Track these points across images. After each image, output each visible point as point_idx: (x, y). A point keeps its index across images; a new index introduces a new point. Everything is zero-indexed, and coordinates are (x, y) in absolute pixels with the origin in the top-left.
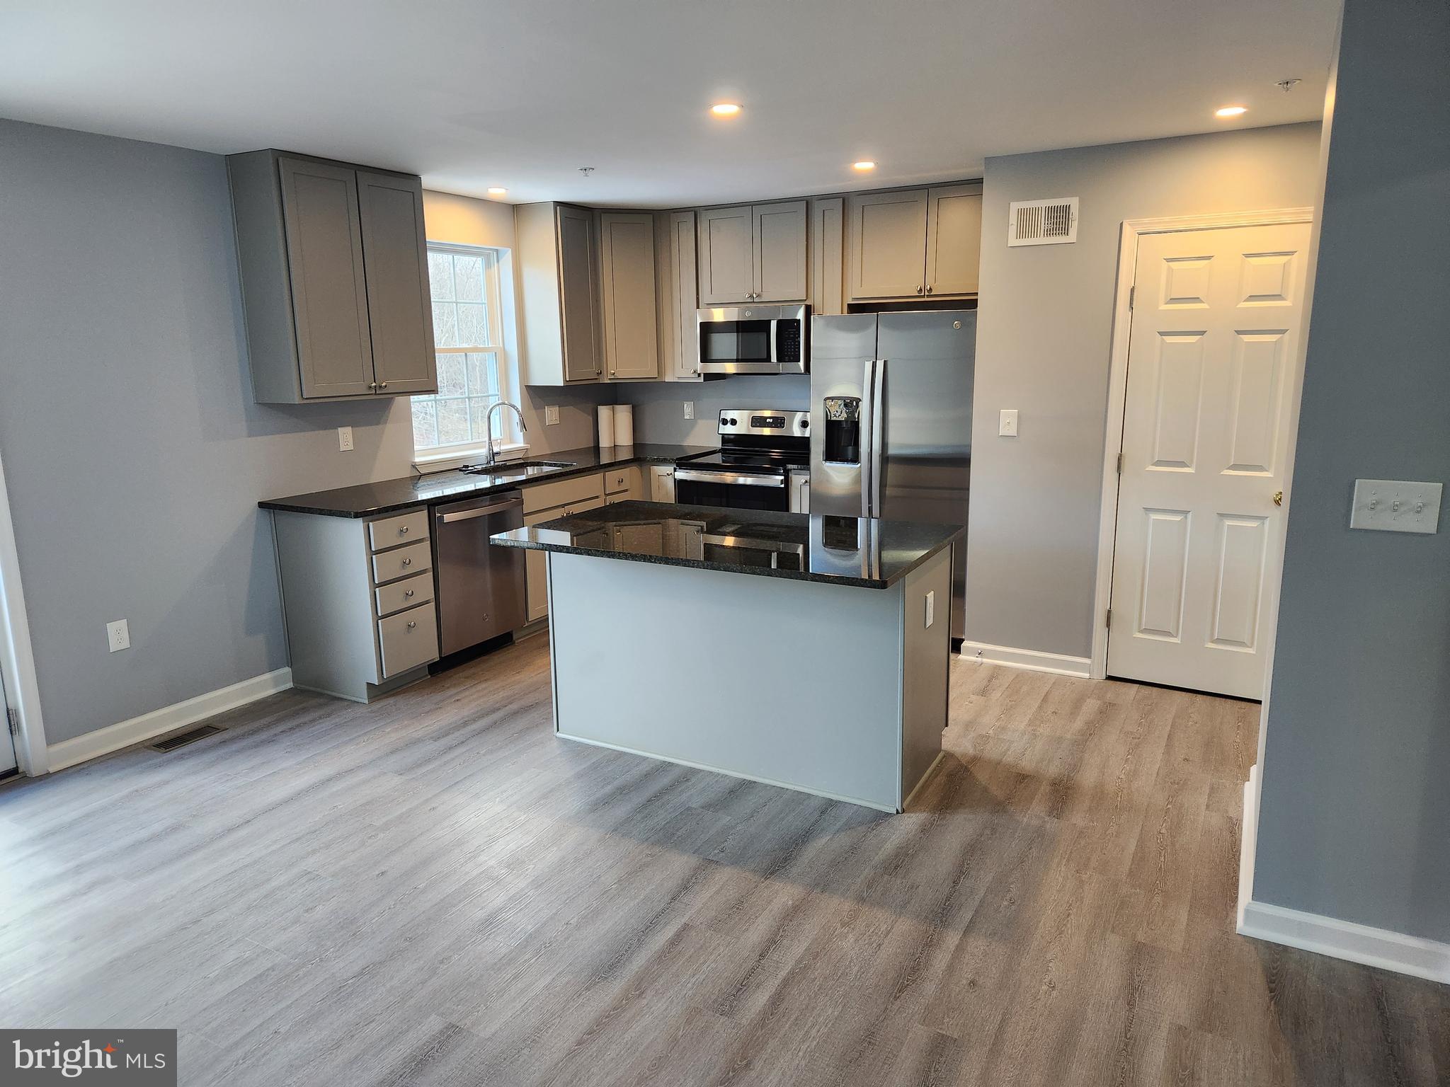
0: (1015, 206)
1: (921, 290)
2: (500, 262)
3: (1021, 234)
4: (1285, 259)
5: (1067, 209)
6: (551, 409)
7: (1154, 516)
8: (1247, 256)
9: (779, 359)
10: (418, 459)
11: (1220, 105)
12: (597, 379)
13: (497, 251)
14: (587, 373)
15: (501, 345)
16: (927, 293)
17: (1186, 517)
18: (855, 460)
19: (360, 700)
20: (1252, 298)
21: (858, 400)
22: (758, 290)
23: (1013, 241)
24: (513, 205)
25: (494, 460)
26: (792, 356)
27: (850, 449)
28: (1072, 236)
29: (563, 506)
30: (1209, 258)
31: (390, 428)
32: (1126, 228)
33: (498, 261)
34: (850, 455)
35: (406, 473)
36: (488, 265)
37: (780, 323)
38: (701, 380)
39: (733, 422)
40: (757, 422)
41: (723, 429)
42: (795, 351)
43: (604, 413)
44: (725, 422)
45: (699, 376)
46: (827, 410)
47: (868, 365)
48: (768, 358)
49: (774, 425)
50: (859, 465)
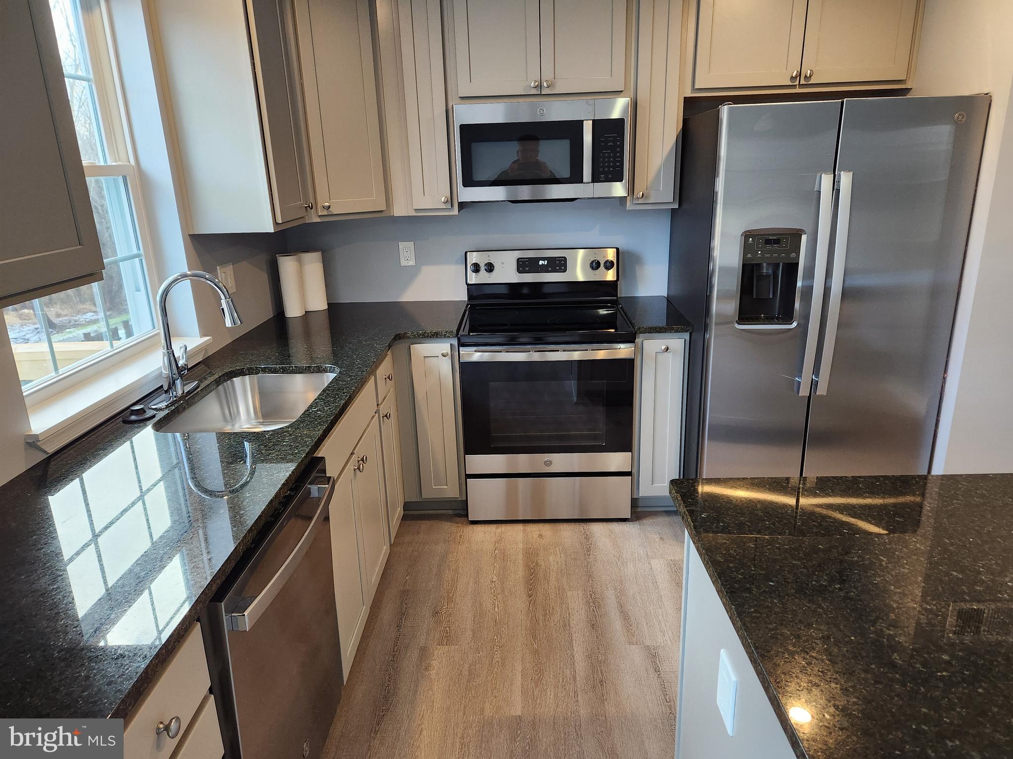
1: (796, 77)
6: (224, 270)
9: (594, 179)
12: (304, 217)
15: (132, 162)
16: (802, 82)
18: (787, 318)
21: (795, 235)
22: (549, 79)
26: (612, 172)
27: (778, 301)
34: (779, 313)
37: (595, 122)
38: (455, 211)
39: (490, 268)
40: (524, 265)
41: (473, 279)
42: (615, 166)
43: (288, 265)
44: (476, 268)
45: (452, 206)
46: (747, 248)
47: (826, 181)
48: (576, 177)
49: (550, 269)
50: (795, 324)
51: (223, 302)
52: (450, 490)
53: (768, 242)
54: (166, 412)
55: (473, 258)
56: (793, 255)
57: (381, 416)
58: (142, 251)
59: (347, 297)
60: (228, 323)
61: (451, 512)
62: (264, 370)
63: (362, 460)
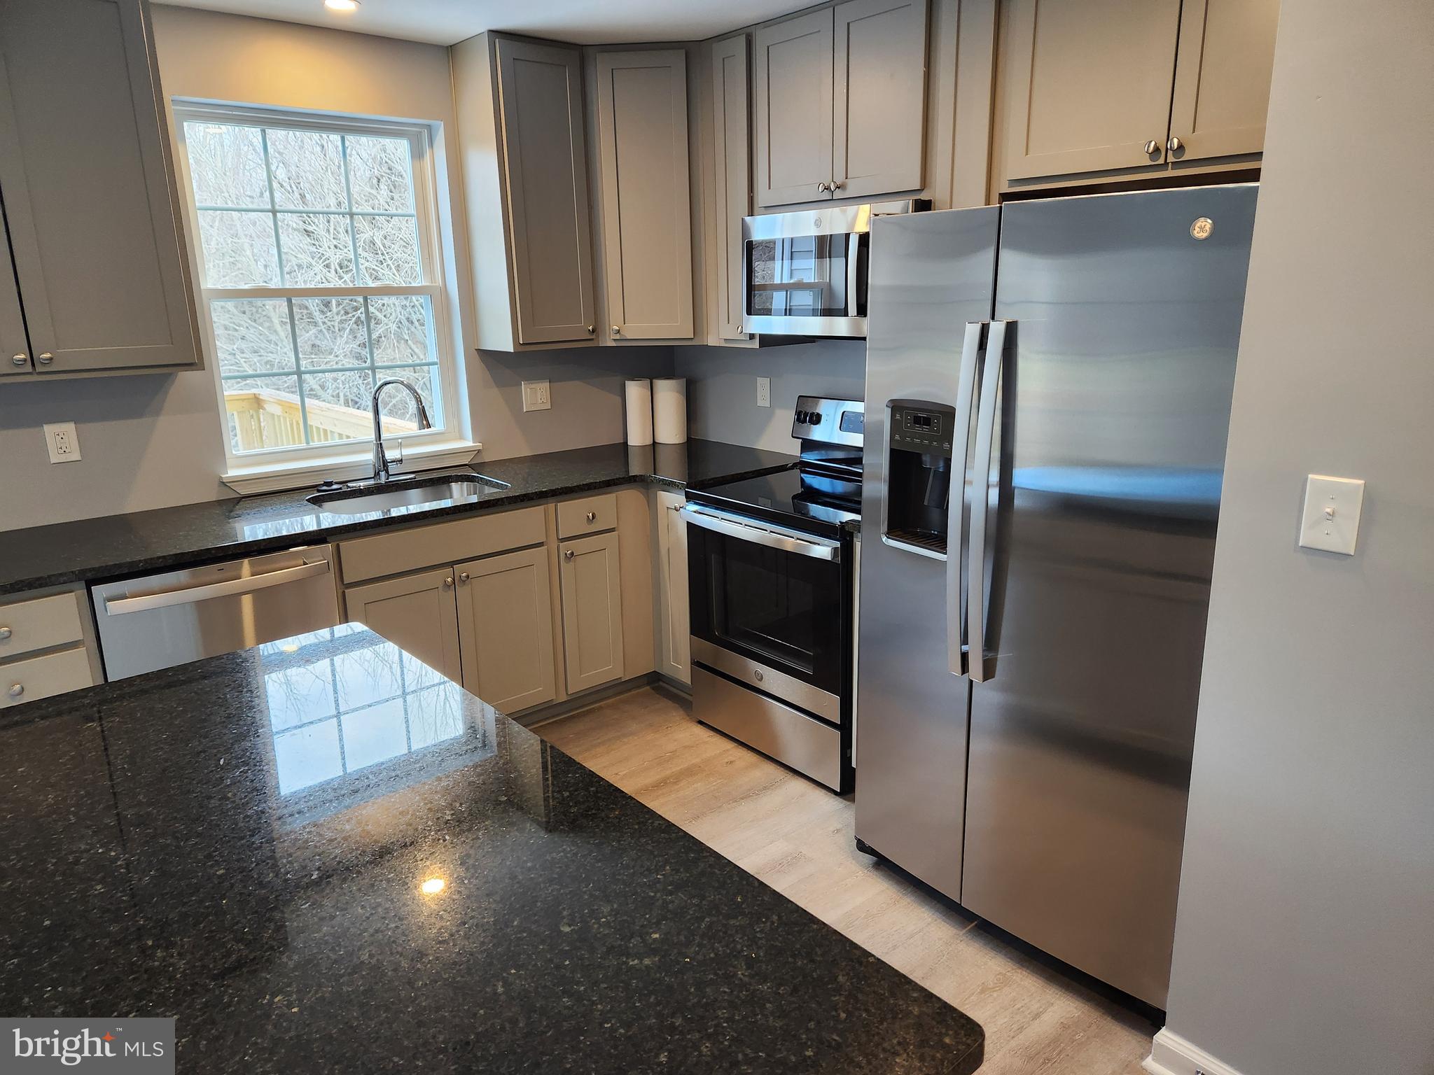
1: (1157, 149)
6: (533, 386)
10: (234, 472)
12: (592, 339)
13: (429, 127)
14: (572, 329)
15: (441, 283)
16: (1171, 159)
21: (947, 415)
22: (839, 179)
24: (447, 47)
25: (387, 472)
33: (429, 144)
36: (417, 154)
38: (756, 344)
39: (817, 419)
40: (849, 422)
41: (797, 430)
46: (893, 428)
52: (684, 673)
53: (917, 420)
56: (947, 445)
57: (563, 552)
58: (439, 360)
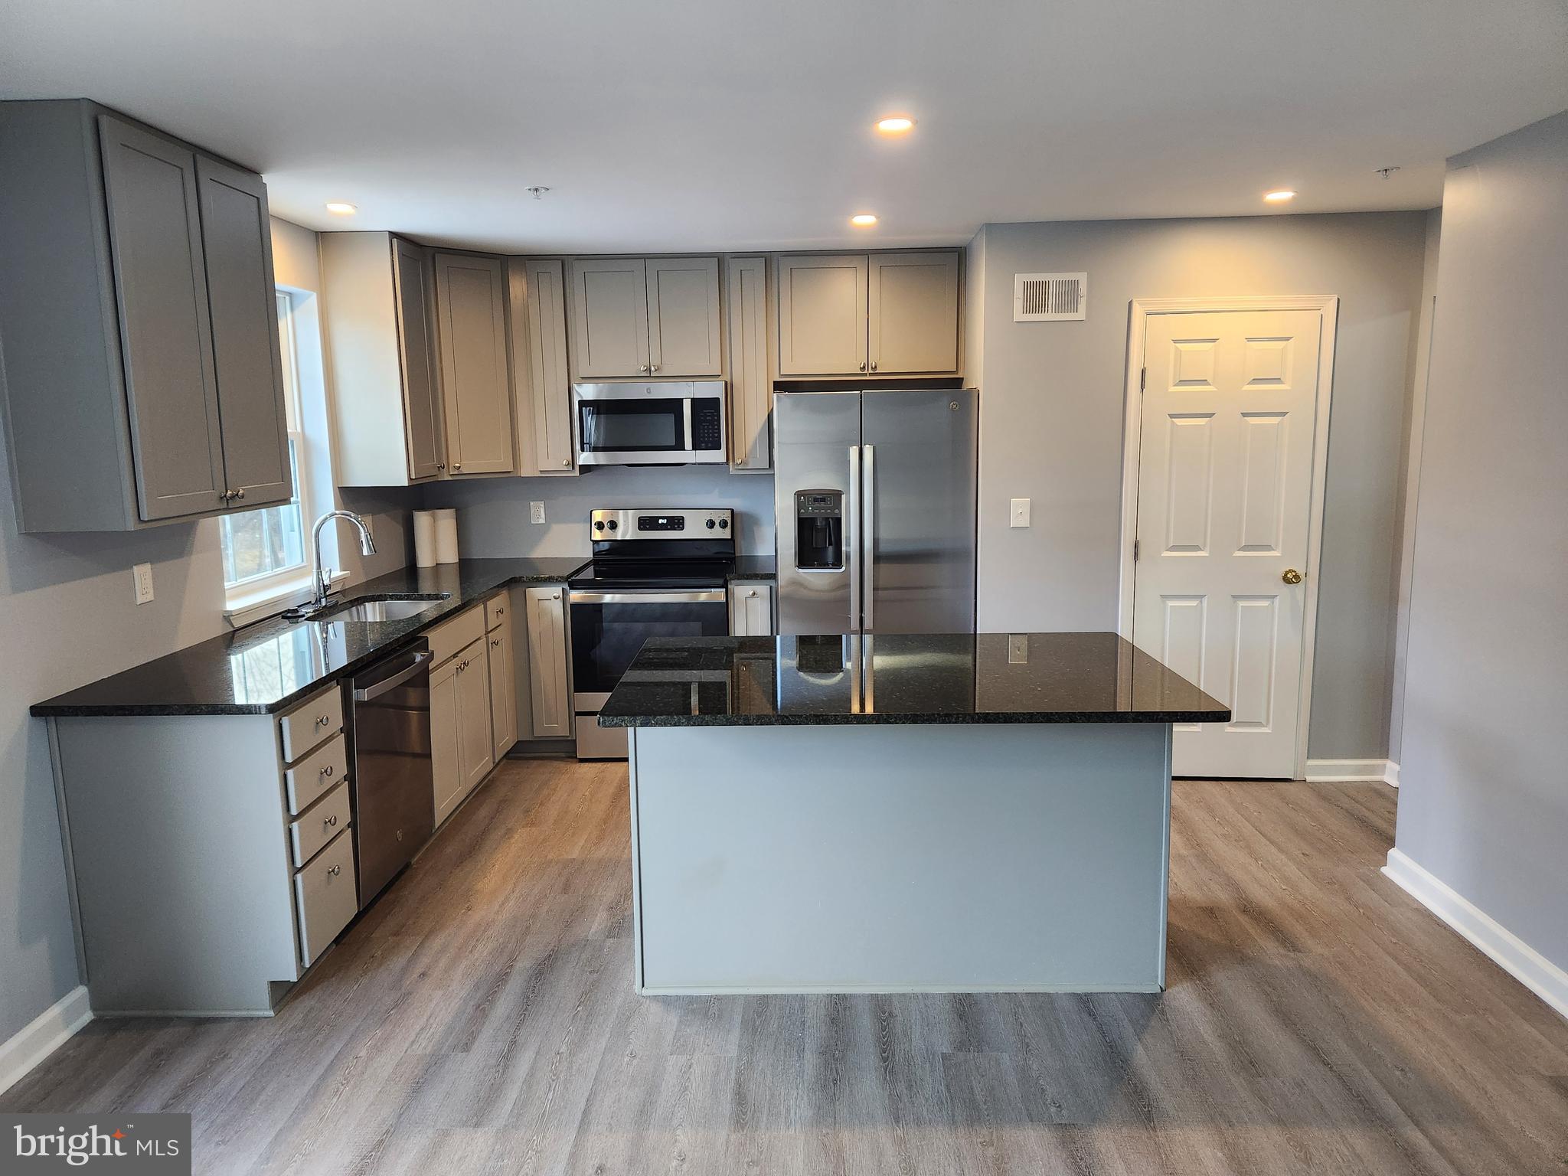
0: (1019, 280)
1: (864, 367)
2: (296, 312)
3: (1027, 310)
4: (1283, 344)
5: (1076, 283)
7: (1171, 603)
8: (1249, 340)
9: (695, 447)
10: (232, 606)
11: (1270, 188)
12: (437, 475)
13: (291, 294)
14: (428, 469)
15: (299, 429)
16: (871, 371)
17: (1201, 602)
18: (837, 563)
19: (260, 1013)
20: (1256, 381)
21: (837, 495)
22: (657, 362)
23: (1019, 315)
24: (316, 232)
25: (325, 596)
26: (710, 442)
27: (831, 549)
28: (1081, 314)
29: (455, 656)
30: (1214, 340)
31: (197, 561)
32: (1136, 307)
33: (292, 309)
34: (830, 559)
35: (218, 630)
37: (693, 400)
38: (576, 473)
39: (613, 525)
40: (645, 523)
41: (597, 535)
42: (713, 437)
43: (422, 521)
44: (600, 526)
45: (573, 468)
46: (800, 506)
47: (854, 451)
48: (679, 446)
49: (669, 527)
50: (844, 568)
51: (363, 535)
52: (560, 729)
53: (816, 500)
54: (312, 614)
55: (598, 515)
56: (837, 511)
57: (490, 642)
58: (299, 499)
59: (477, 553)
60: (365, 552)
61: (563, 755)
62: (392, 598)
63: (465, 663)
